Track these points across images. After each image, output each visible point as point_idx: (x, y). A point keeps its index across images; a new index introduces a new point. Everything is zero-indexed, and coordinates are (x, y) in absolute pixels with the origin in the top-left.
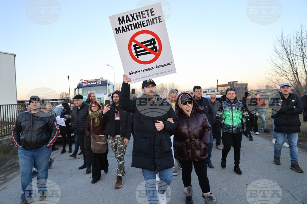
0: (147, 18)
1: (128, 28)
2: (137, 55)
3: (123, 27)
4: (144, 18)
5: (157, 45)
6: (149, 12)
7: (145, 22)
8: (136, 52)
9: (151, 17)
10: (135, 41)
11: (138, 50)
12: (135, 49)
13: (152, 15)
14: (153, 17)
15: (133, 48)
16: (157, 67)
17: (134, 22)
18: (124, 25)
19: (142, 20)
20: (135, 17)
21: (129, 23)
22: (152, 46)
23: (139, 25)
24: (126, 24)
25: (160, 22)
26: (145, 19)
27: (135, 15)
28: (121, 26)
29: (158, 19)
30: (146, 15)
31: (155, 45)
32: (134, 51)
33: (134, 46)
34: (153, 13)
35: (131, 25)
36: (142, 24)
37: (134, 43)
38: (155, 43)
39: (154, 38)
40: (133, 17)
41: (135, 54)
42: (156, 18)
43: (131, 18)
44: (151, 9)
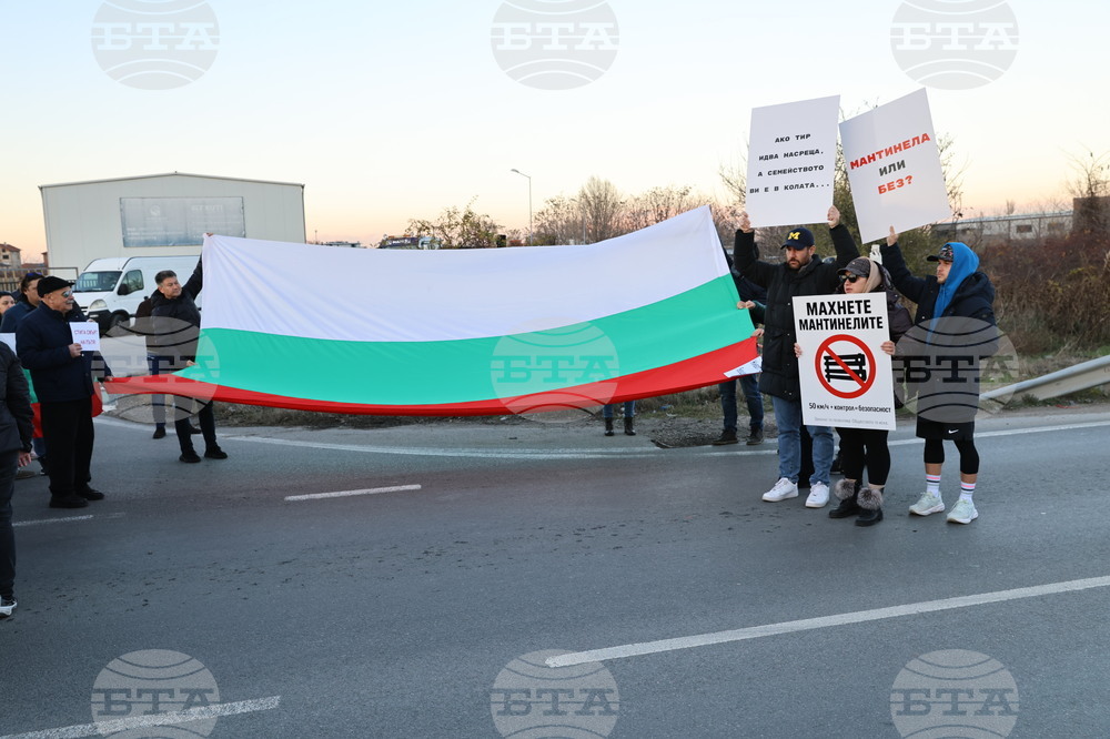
0: (856, 315)
1: (821, 324)
2: (829, 377)
3: (812, 321)
4: (850, 312)
5: (866, 368)
6: (862, 305)
7: (852, 321)
8: (828, 371)
9: (864, 315)
10: (829, 351)
11: (831, 367)
12: (827, 364)
13: (866, 312)
14: (868, 315)
15: (823, 361)
16: (861, 409)
17: (832, 316)
18: (814, 317)
19: (848, 316)
20: (836, 308)
21: (823, 316)
22: (857, 368)
23: (840, 324)
24: (819, 317)
25: (879, 327)
26: (852, 316)
27: (836, 305)
28: (809, 318)
29: (875, 321)
30: (855, 309)
31: (864, 368)
32: (823, 367)
33: (825, 358)
34: (868, 309)
35: (826, 320)
36: (845, 324)
37: (825, 354)
38: (863, 363)
39: (863, 353)
40: (832, 307)
41: (824, 374)
42: (872, 319)
43: (828, 309)
44: (865, 302)
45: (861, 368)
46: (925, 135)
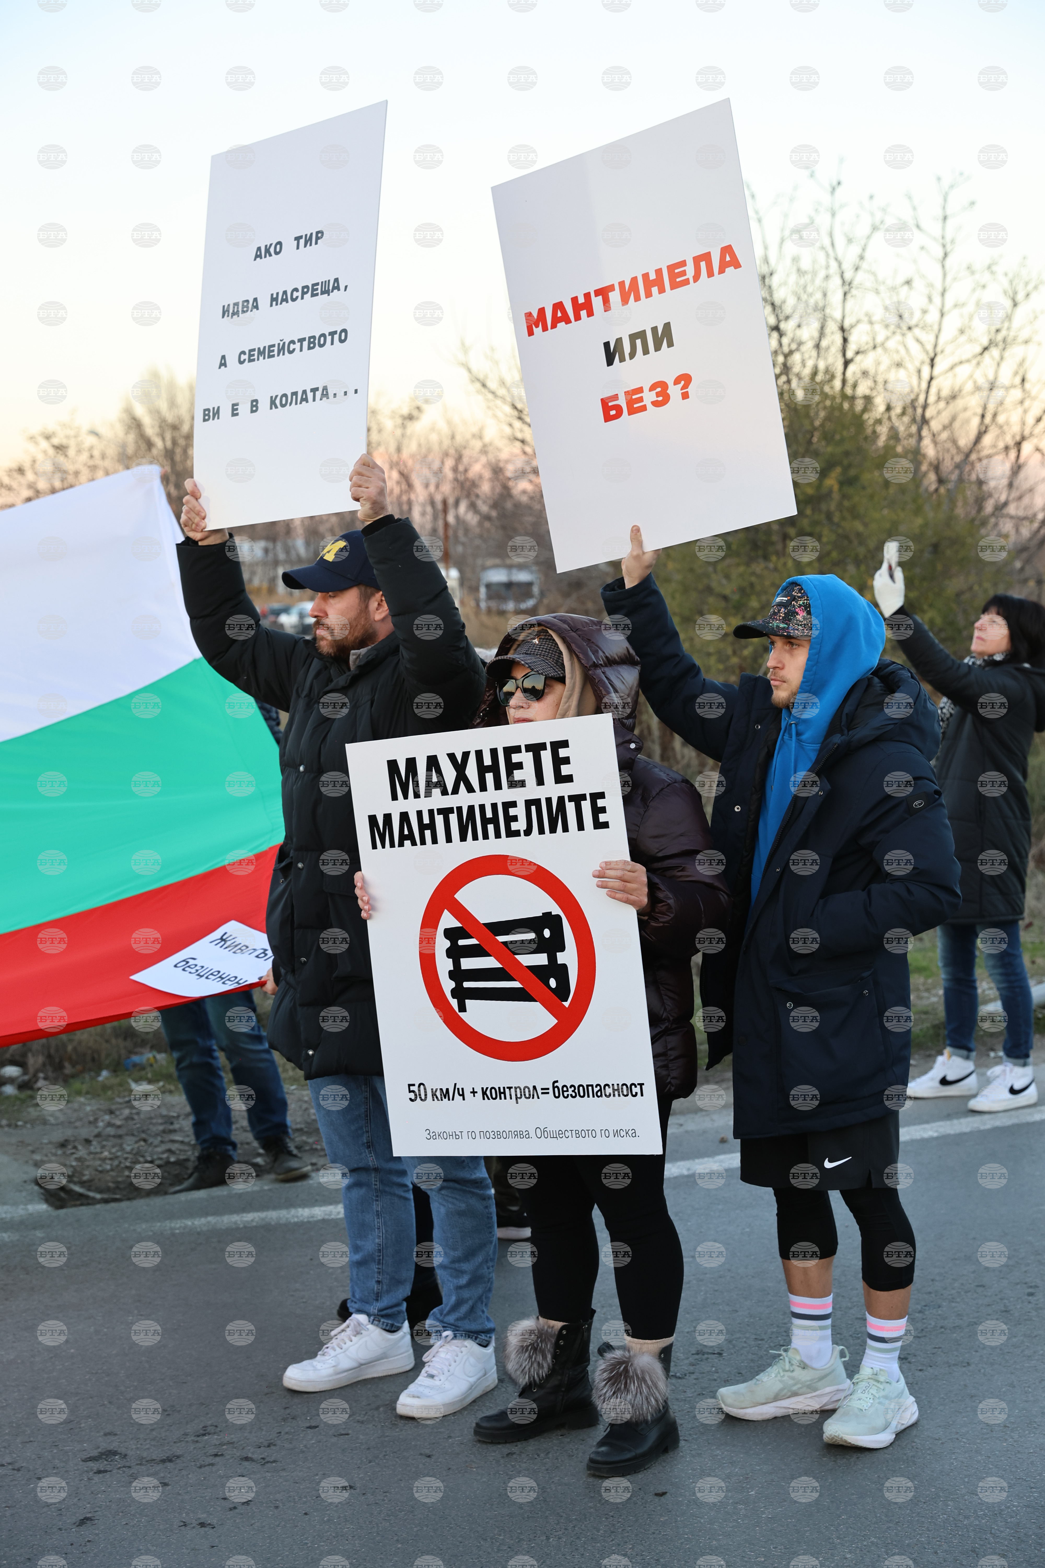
0: (533, 791)
1: (432, 826)
2: (461, 994)
3: (404, 817)
4: (513, 784)
5: (569, 957)
6: (546, 756)
7: (519, 811)
8: (457, 974)
9: (552, 790)
10: (460, 911)
11: (467, 964)
12: (455, 953)
13: (560, 779)
14: (566, 790)
15: (442, 944)
16: (559, 1091)
17: (463, 799)
18: (411, 806)
19: (507, 794)
20: (472, 771)
21: (438, 801)
22: (541, 959)
23: (485, 821)
24: (425, 804)
25: (599, 825)
26: (520, 796)
27: (472, 761)
28: (395, 809)
29: (586, 806)
30: (527, 773)
31: (561, 958)
32: (444, 965)
33: (450, 933)
34: (565, 770)
35: (446, 812)
36: (500, 821)
37: (448, 921)
38: (556, 945)
39: (556, 910)
40: (460, 768)
41: (448, 985)
42: (577, 799)
43: (450, 774)
44: (558, 745)
45: (552, 958)
46: (727, 250)
